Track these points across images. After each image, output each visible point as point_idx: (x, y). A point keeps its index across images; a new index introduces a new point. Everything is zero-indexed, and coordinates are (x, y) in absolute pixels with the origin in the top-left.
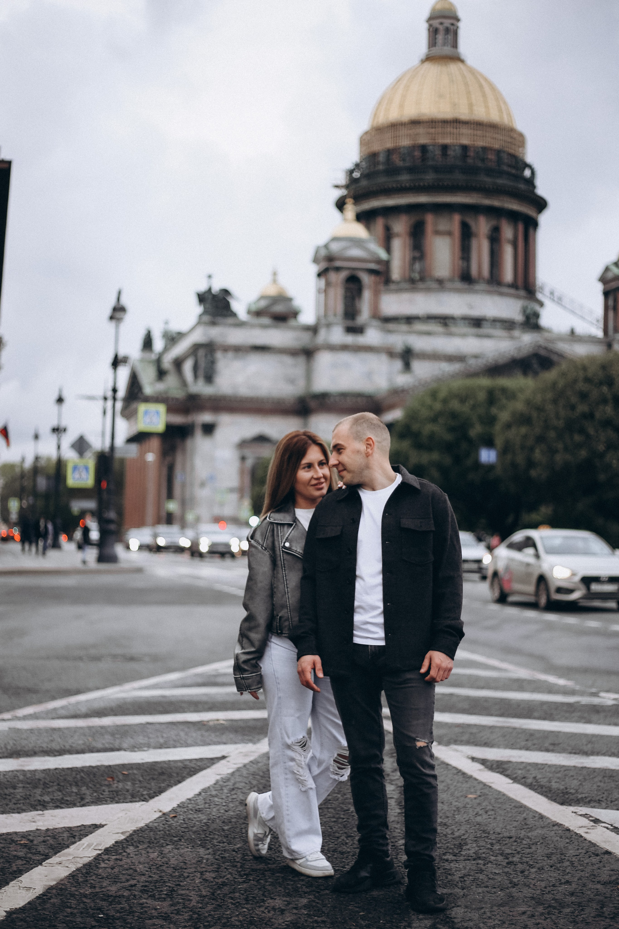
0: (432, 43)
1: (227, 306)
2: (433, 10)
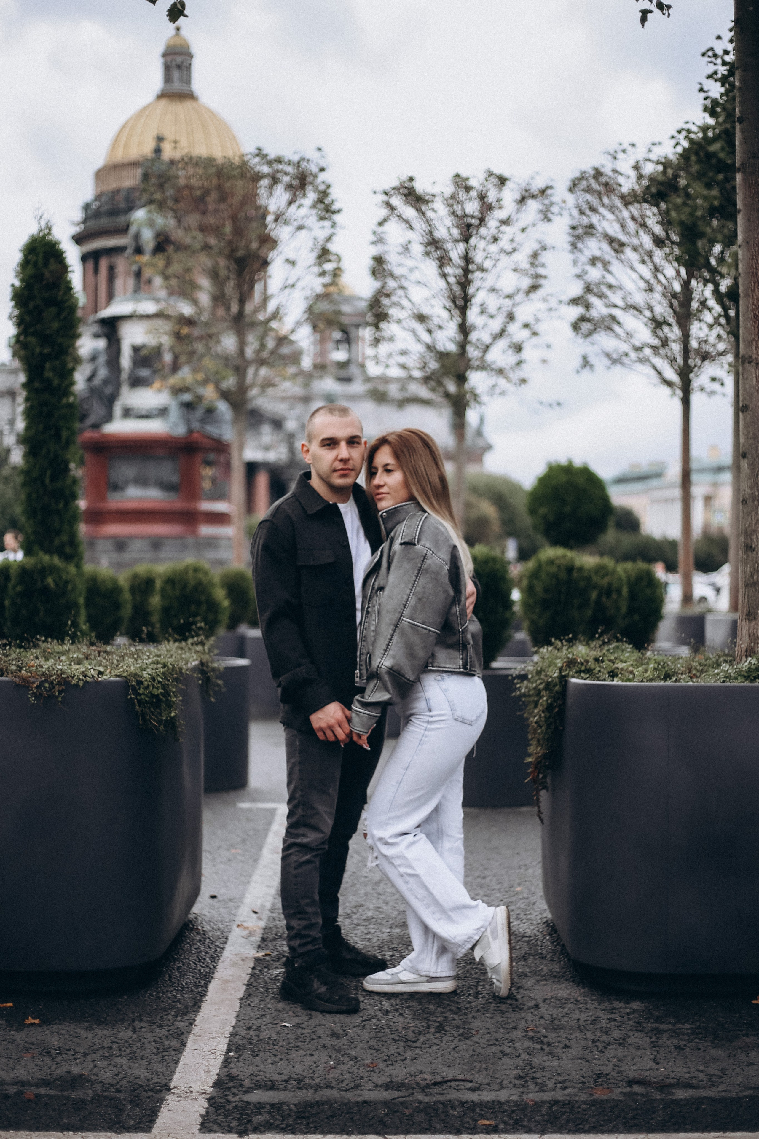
2: (168, 47)
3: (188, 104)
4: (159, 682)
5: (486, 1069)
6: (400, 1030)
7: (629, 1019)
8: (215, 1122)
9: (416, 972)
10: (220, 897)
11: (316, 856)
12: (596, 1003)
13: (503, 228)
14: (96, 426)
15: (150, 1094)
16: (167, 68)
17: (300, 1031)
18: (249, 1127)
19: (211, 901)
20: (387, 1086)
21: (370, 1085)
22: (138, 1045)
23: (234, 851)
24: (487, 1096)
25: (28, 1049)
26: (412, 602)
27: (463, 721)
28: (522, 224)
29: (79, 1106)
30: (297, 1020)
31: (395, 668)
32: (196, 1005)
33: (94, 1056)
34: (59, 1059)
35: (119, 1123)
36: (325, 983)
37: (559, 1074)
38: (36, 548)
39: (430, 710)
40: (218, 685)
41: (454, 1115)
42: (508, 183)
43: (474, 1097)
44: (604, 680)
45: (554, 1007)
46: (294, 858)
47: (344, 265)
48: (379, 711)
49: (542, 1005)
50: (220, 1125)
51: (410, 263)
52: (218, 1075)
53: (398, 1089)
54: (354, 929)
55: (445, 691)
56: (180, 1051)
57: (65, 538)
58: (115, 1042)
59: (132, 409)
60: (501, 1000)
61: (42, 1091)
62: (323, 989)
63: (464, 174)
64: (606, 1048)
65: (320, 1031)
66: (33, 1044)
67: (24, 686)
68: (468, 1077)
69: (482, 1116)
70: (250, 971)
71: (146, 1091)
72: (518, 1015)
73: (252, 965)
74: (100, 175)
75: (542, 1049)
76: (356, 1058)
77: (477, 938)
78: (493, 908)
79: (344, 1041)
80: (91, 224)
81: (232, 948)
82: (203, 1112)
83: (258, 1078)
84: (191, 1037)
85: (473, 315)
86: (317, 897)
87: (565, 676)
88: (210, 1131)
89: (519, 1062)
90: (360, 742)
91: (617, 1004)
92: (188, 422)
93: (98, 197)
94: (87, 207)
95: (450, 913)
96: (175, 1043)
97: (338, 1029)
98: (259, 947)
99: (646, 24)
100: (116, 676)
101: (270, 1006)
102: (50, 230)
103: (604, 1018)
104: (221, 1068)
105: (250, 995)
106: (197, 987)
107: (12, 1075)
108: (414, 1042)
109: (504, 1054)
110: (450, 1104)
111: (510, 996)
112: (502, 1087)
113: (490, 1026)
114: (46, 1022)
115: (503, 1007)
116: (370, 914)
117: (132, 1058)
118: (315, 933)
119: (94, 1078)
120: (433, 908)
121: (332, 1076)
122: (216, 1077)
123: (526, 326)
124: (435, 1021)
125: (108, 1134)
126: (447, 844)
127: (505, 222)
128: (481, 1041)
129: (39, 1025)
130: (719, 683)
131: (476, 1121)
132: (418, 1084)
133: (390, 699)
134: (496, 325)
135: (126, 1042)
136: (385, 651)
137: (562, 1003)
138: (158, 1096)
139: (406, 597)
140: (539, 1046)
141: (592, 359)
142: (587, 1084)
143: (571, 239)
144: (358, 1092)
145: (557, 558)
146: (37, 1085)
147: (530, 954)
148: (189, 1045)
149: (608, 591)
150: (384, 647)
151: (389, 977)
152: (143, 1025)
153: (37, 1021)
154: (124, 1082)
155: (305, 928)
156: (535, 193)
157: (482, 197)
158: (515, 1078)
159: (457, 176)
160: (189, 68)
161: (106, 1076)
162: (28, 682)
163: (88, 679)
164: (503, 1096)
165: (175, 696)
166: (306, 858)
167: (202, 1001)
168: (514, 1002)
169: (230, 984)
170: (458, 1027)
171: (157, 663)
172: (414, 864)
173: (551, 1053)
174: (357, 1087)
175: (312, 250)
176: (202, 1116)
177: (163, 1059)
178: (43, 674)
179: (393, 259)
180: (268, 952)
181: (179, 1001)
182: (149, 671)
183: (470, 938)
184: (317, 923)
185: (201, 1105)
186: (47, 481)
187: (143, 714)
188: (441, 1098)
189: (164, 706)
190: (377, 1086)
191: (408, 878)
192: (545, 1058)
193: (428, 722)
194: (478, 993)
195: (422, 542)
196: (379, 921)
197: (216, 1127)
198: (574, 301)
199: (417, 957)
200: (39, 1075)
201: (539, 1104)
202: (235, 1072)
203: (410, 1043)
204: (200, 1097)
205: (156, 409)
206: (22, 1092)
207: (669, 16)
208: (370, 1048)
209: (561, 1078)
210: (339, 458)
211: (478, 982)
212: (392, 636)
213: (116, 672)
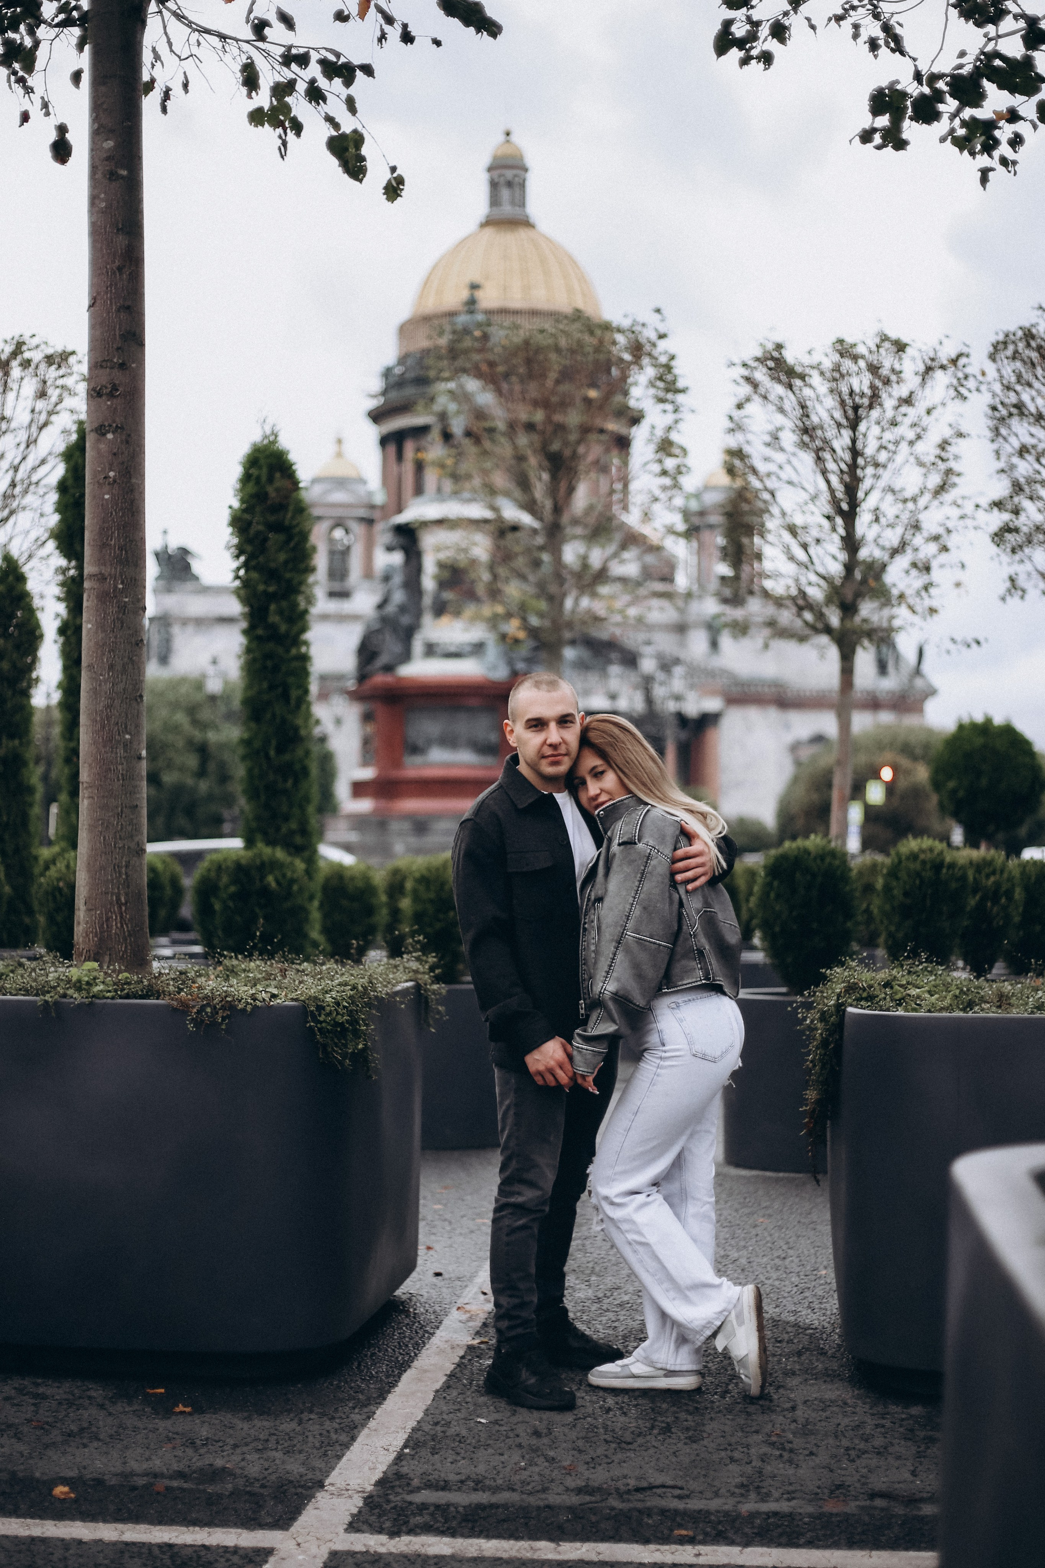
0: (495, 201)
1: (187, 567)
2: (495, 158)
3: (523, 234)
4: (345, 1007)
5: (705, 1476)
6: (617, 1430)
7: (901, 1426)
8: (366, 1522)
9: (651, 1363)
10: (446, 1275)
11: (534, 1220)
12: (867, 1406)
13: (904, 409)
14: (389, 668)
15: (300, 1490)
16: (494, 185)
17: (497, 1428)
18: (404, 1528)
19: (435, 1280)
20: (579, 1491)
21: (561, 1489)
22: (300, 1438)
23: (479, 1221)
24: (695, 1504)
25: (169, 1440)
26: (637, 912)
27: (704, 1058)
28: (928, 404)
29: (212, 1501)
30: (497, 1416)
31: (621, 993)
32: (382, 1396)
33: (245, 1449)
34: (202, 1451)
35: (254, 1519)
36: (534, 1373)
37: (791, 1484)
38: (259, 837)
39: (663, 1045)
40: (439, 1012)
41: (648, 1524)
42: (908, 349)
43: (680, 1505)
44: (888, 1010)
45: (814, 1410)
46: (506, 1222)
47: (690, 461)
48: (605, 1045)
49: (801, 1407)
50: (370, 1525)
51: (780, 457)
52: (384, 1473)
53: (591, 1494)
54: (601, 1315)
55: (680, 1021)
56: (347, 1446)
57: (294, 826)
58: (274, 1434)
59: (438, 645)
60: (749, 1399)
61: (175, 1484)
62: (532, 1381)
63: (849, 340)
64: (859, 1457)
65: (520, 1429)
66: (177, 1433)
67: (183, 1011)
68: (680, 1483)
69: (680, 1526)
70: (457, 1360)
71: (295, 1487)
72: (766, 1418)
73: (462, 1353)
74: (405, 330)
75: (781, 1456)
76: (553, 1459)
77: (718, 1323)
78: (739, 1288)
79: (545, 1440)
80: (393, 395)
81: (443, 1334)
82: (355, 1511)
83: (430, 1478)
84: (365, 1431)
85: (863, 524)
86: (533, 1270)
87: (843, 1004)
88: (358, 1531)
89: (749, 1469)
90: (585, 1085)
91: (893, 1408)
92: (510, 663)
93: (402, 360)
94: (387, 373)
95: (688, 1293)
96: (343, 1438)
97: (542, 1427)
98: (478, 1333)
99: (988, 185)
100: (293, 1000)
101: (469, 1399)
102: (276, 436)
103: (870, 1421)
104: (389, 1466)
105: (448, 1387)
106: (388, 1377)
107: (145, 1466)
108: (629, 1443)
109: (732, 1460)
110: (649, 1512)
111: (763, 1396)
112: (717, 1494)
113: (727, 1428)
114: (198, 1410)
115: (752, 1409)
116: (626, 1298)
117: (289, 1452)
118: (528, 1314)
119: (238, 1471)
120: (666, 1285)
121: (518, 1477)
122: (381, 1475)
123: (936, 538)
124: (663, 1422)
125: (239, 1530)
126: (692, 1209)
127: (908, 401)
128: (712, 1445)
129: (190, 1414)
130: (1026, 1015)
131: (672, 1531)
132: (617, 1490)
133: (616, 1031)
134: (892, 538)
135: (287, 1434)
136: (608, 973)
137: (825, 1405)
138: (309, 1492)
139: (628, 906)
140: (778, 1453)
141: (1022, 581)
142: (821, 1496)
143: (991, 423)
144: (543, 1496)
145: (922, 851)
146: (171, 1478)
147: (807, 1349)
148: (359, 1440)
149: (995, 894)
150: (606, 969)
151: (619, 1369)
152: (312, 1416)
153: (188, 1409)
154: (273, 1477)
155: (515, 1307)
156: (945, 362)
157: (874, 369)
158: (736, 1487)
159: (841, 341)
160: (522, 185)
161: (254, 1470)
162: (188, 1006)
163: (258, 1003)
164: (714, 1504)
165: (366, 1025)
166: (521, 1222)
167: (389, 1392)
168: (767, 1403)
169: (428, 1374)
170: (688, 1429)
171: (346, 984)
172: (645, 1231)
173: (790, 1461)
174: (544, 1490)
175: (650, 441)
176: (353, 1515)
177: (325, 1455)
178: (206, 997)
179: (757, 451)
180: (486, 1340)
181: (362, 1392)
182: (334, 994)
183: (709, 1322)
184: (532, 1302)
185: (356, 1503)
186: (272, 753)
187: (325, 1046)
188: (639, 1505)
189: (350, 1036)
190: (567, 1489)
191: (638, 1247)
192: (781, 1465)
193: (661, 1058)
194: (727, 1392)
195: (645, 840)
196: (635, 1307)
197: (365, 1527)
198: (998, 505)
199: (652, 1344)
200: (175, 1467)
201: (753, 1515)
202: (404, 1470)
203: (624, 1445)
204: (356, 1496)
205: (470, 644)
206: (152, 1484)
207: (1015, 174)
208: (574, 1449)
209: (791, 1488)
210: (548, 742)
211: (730, 1380)
212: (615, 954)
213: (294, 995)
